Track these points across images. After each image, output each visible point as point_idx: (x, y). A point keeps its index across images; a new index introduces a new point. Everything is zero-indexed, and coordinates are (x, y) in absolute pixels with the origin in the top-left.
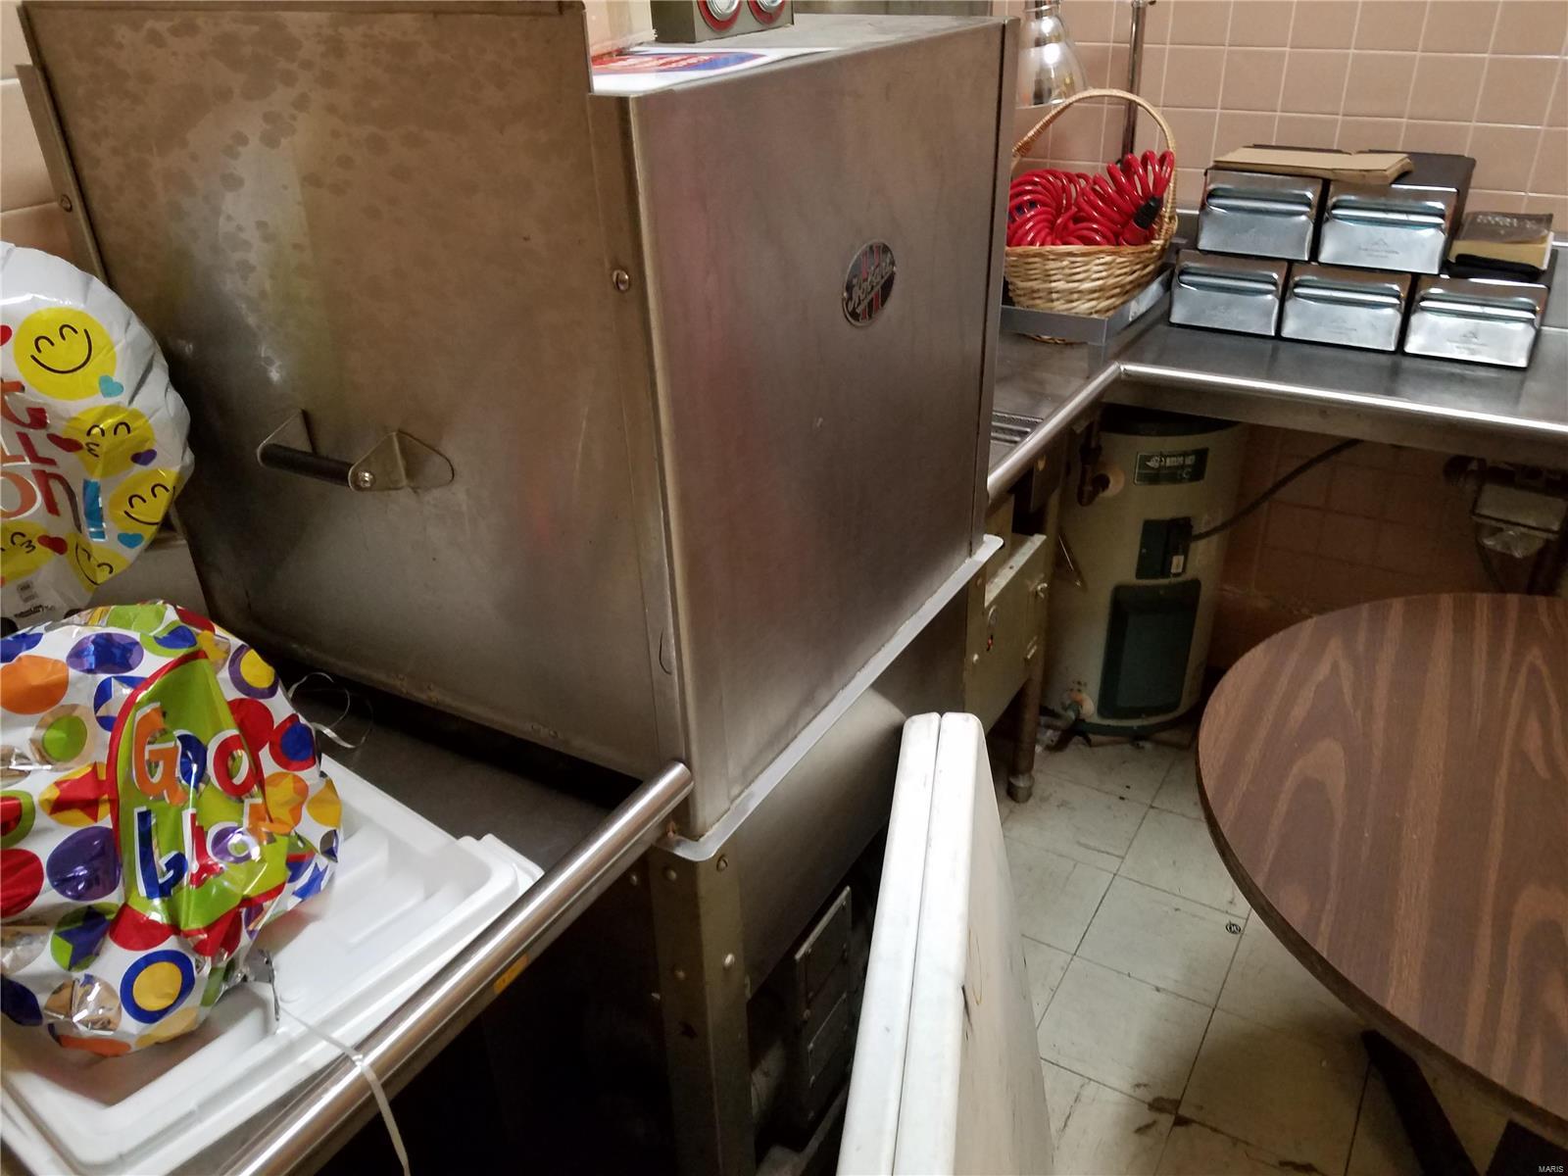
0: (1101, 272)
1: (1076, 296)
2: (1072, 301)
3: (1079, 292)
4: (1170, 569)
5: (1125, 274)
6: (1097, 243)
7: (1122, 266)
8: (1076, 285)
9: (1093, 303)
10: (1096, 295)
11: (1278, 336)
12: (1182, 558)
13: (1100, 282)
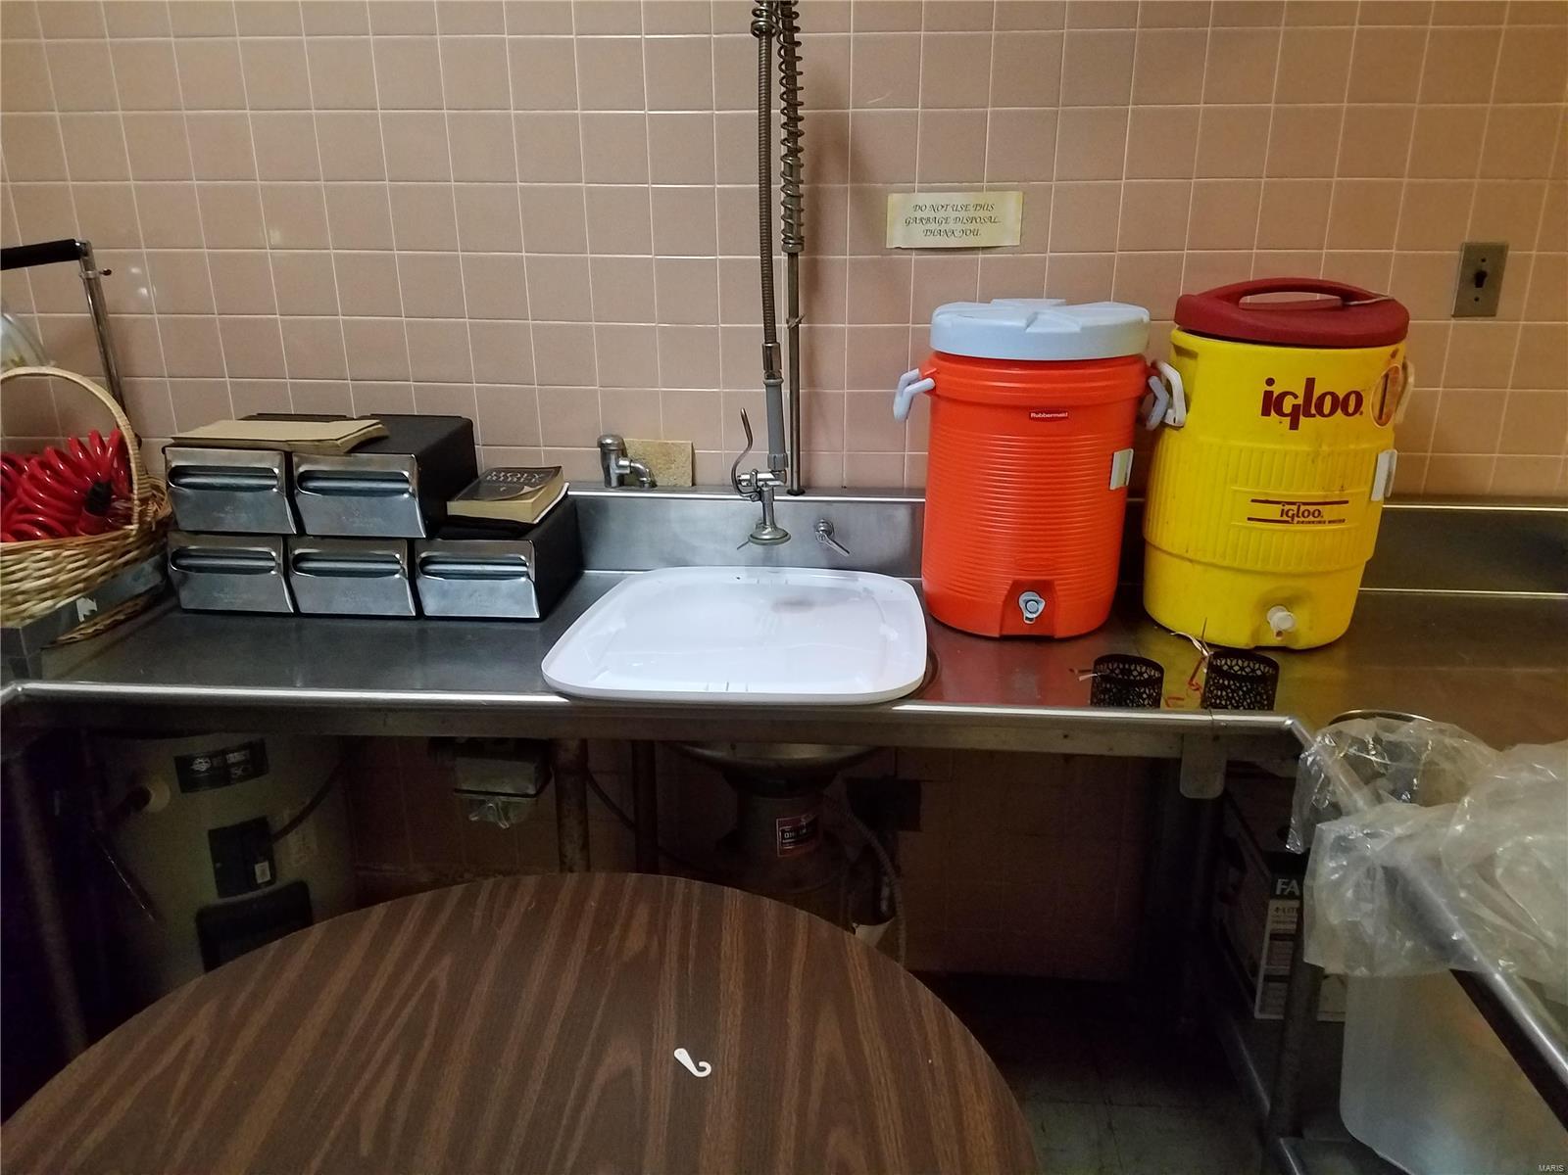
0: (44, 569)
1: (20, 598)
2: (19, 604)
3: (23, 593)
4: (255, 880)
5: (84, 567)
6: (37, 538)
7: (73, 558)
8: (15, 585)
9: (49, 603)
10: (49, 594)
11: (297, 613)
12: (266, 864)
13: (47, 580)
